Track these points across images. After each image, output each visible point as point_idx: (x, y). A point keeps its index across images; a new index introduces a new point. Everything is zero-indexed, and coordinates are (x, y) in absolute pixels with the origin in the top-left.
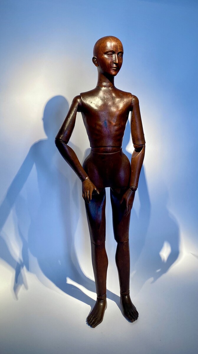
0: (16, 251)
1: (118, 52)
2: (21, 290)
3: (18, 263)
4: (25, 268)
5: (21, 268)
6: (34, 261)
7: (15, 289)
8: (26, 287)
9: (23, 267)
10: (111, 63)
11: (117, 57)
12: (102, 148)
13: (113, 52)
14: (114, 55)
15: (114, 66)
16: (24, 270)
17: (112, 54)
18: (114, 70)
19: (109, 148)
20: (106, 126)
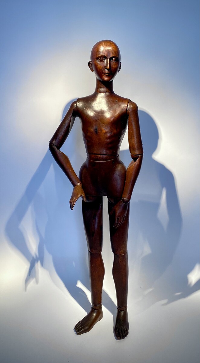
0: (33, 246)
1: (110, 57)
2: (32, 283)
3: (33, 257)
4: (39, 263)
5: (36, 262)
6: (48, 258)
7: (27, 281)
8: (37, 282)
9: (38, 261)
10: (102, 68)
11: (108, 63)
12: (93, 155)
13: (105, 57)
14: (105, 61)
15: (106, 71)
16: (38, 265)
17: (104, 59)
18: (107, 75)
19: (99, 156)
20: (96, 133)
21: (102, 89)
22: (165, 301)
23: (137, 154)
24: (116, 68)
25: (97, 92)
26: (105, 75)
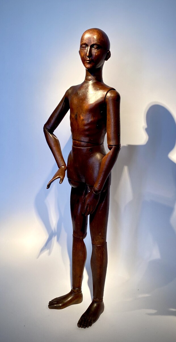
1: (91, 44)
3: (52, 231)
4: (56, 237)
5: (54, 236)
6: (64, 235)
10: (84, 55)
13: (87, 45)
14: (87, 48)
18: (88, 63)
19: (77, 142)
20: (76, 119)
21: (90, 77)
22: (154, 311)
23: (112, 144)
24: (97, 55)
25: (87, 80)
26: (87, 62)
